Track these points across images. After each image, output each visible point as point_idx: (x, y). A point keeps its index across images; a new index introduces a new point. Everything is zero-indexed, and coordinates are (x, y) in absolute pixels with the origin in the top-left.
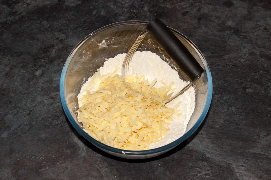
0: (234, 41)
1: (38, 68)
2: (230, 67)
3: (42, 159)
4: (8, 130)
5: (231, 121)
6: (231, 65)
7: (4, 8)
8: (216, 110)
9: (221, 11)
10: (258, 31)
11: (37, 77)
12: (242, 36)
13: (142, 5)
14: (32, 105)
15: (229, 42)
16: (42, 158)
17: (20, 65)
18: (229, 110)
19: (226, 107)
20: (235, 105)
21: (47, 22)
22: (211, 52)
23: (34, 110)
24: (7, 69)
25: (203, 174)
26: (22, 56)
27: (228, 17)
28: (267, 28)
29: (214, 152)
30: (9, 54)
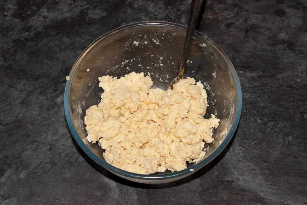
0: (288, 57)
1: (60, 93)
2: (284, 88)
3: (68, 203)
4: (27, 169)
6: (285, 85)
7: (16, 23)
8: (269, 140)
9: (272, 21)
11: (58, 105)
12: (297, 51)
13: (179, 16)
14: (54, 139)
15: (282, 58)
16: (68, 202)
17: (38, 91)
18: (285, 140)
19: (282, 137)
20: (292, 134)
21: (68, 38)
22: (262, 71)
23: (57, 145)
24: (22, 96)
26: (40, 80)
27: (280, 28)
29: (270, 190)
30: (24, 78)
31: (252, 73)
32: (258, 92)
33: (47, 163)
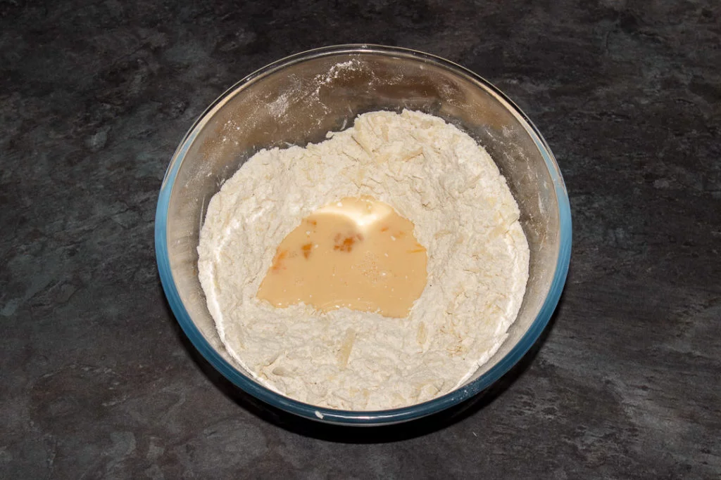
0: (622, 48)
1: (97, 126)
2: (610, 120)
3: (110, 374)
4: (20, 297)
5: (613, 268)
6: (613, 114)
10: (686, 19)
11: (92, 153)
12: (644, 35)
14: (81, 229)
15: (609, 51)
16: (110, 370)
17: (48, 119)
18: (608, 237)
19: (601, 230)
20: (625, 224)
22: (562, 81)
23: (87, 243)
24: (12, 131)
25: (538, 412)
26: (52, 95)
28: (710, 12)
29: (568, 350)
30: (16, 90)
31: (538, 85)
32: (551, 127)
33: (66, 282)
